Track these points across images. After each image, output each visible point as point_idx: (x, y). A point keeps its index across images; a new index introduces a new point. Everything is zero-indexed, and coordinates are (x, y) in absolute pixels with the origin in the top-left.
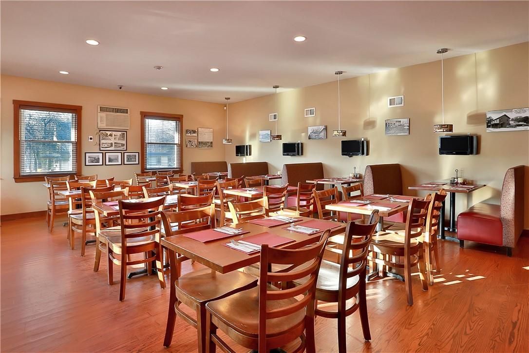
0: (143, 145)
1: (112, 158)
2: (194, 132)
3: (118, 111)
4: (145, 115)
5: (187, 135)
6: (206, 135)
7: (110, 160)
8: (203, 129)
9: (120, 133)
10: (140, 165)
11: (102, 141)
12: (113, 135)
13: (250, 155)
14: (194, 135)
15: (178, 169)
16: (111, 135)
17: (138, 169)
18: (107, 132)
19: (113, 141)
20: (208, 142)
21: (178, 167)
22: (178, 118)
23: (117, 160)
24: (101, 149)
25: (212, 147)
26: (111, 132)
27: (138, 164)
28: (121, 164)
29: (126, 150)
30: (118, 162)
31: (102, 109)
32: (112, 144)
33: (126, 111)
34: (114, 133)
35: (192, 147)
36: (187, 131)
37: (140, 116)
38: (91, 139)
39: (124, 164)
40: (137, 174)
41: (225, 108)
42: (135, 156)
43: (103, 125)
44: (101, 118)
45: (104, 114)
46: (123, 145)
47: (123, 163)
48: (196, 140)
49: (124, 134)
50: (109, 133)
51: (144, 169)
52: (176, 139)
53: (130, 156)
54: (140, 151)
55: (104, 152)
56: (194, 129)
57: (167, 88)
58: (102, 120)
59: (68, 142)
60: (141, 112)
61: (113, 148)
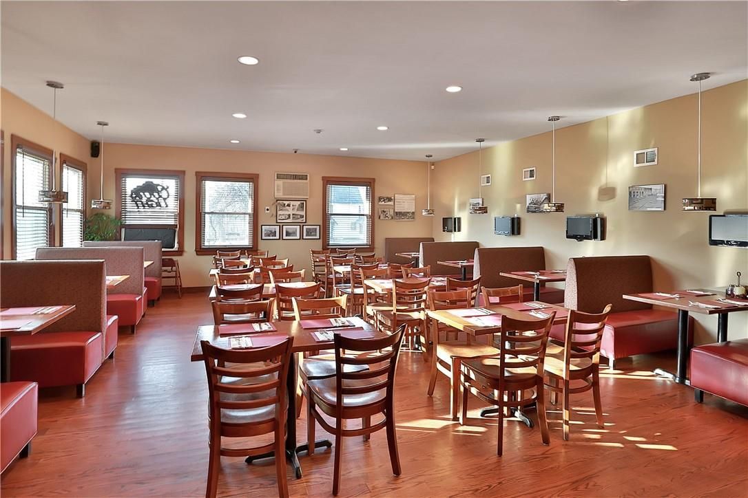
0: (326, 217)
1: (290, 231)
2: (390, 199)
3: (295, 177)
4: (328, 181)
5: (380, 203)
6: (405, 203)
7: (288, 234)
8: (401, 196)
9: (299, 202)
10: (321, 240)
11: (279, 213)
12: (291, 206)
13: (459, 230)
14: (389, 203)
15: (368, 246)
16: (289, 205)
17: (318, 246)
18: (285, 202)
19: (291, 212)
20: (408, 213)
21: (368, 243)
22: (369, 183)
23: (294, 233)
24: (278, 221)
25: (414, 218)
26: (288, 202)
27: (319, 239)
28: (300, 239)
29: (306, 222)
30: (296, 236)
31: (280, 176)
32: (289, 215)
33: (304, 177)
34: (292, 203)
36: (380, 199)
37: (321, 182)
38: (268, 210)
39: (303, 239)
40: (313, 251)
41: (433, 167)
42: (316, 229)
43: (279, 195)
44: (278, 186)
45: (280, 182)
46: (302, 217)
47: (301, 237)
48: (392, 210)
49: (304, 204)
50: (286, 203)
51: (326, 246)
52: (366, 208)
53: (310, 229)
54: (321, 224)
55: (281, 224)
56: (389, 196)
57: (346, 149)
58: (279, 188)
59: (245, 214)
60: (323, 177)
61: (290, 220)
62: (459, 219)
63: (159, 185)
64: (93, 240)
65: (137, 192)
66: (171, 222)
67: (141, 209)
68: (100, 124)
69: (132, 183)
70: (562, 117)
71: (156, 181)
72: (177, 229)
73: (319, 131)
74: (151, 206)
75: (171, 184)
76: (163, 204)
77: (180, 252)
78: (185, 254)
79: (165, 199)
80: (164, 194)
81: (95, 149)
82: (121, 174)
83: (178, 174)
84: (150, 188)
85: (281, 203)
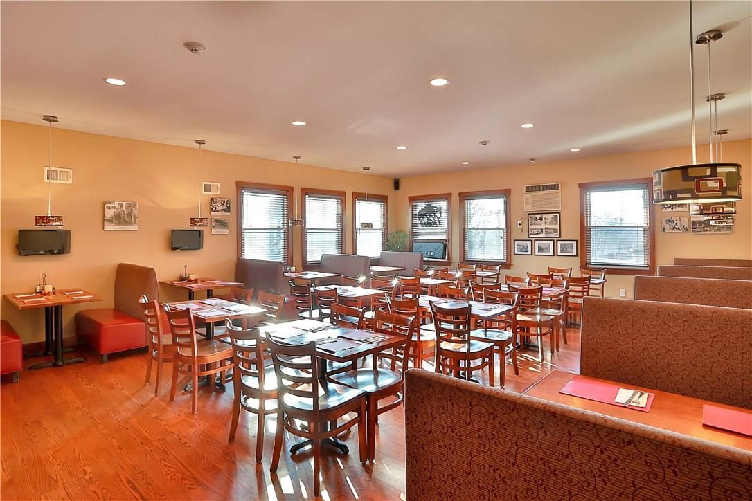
0: (584, 230)
1: (543, 247)
3: (545, 188)
4: (586, 188)
7: (540, 249)
9: (552, 215)
10: (579, 258)
11: (531, 227)
12: (544, 219)
14: (681, 209)
15: (648, 269)
16: (541, 219)
18: (536, 216)
19: (543, 226)
21: (646, 264)
22: (645, 184)
23: (548, 249)
24: (530, 236)
26: (540, 215)
27: (577, 256)
28: (554, 255)
29: (560, 237)
30: (550, 252)
31: (528, 189)
32: (542, 229)
33: (555, 187)
34: (544, 216)
35: (677, 231)
37: (577, 190)
38: (520, 224)
39: (557, 255)
42: (573, 245)
43: (529, 208)
44: (527, 199)
45: (529, 195)
46: (556, 230)
49: (557, 217)
50: (538, 216)
51: (585, 265)
52: (640, 217)
53: (565, 245)
54: (579, 239)
55: (533, 239)
57: (578, 149)
58: (528, 202)
59: (498, 229)
60: (579, 184)
61: (543, 235)
63: (435, 207)
65: (422, 214)
66: (444, 237)
67: (424, 227)
68: (364, 169)
69: (421, 206)
71: (434, 204)
72: (446, 243)
73: (484, 143)
74: (429, 224)
75: (443, 205)
76: (437, 222)
77: (449, 263)
78: (452, 264)
79: (438, 219)
80: (438, 214)
81: (397, 184)
83: (447, 197)
84: (430, 211)
85: (533, 217)
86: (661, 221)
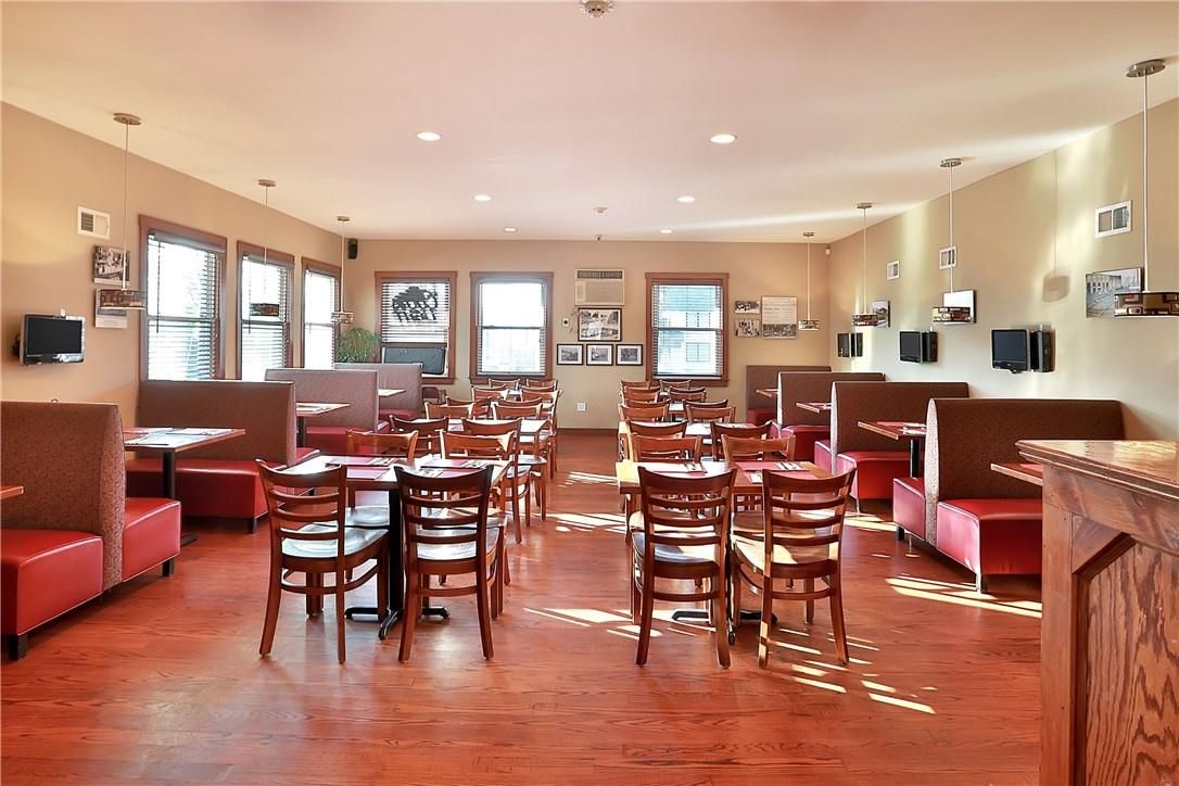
0: (651, 332)
1: (597, 353)
2: (754, 305)
3: (604, 275)
4: (655, 279)
5: (738, 311)
6: (779, 311)
7: (594, 357)
8: (772, 299)
9: (611, 311)
10: (644, 367)
11: (582, 327)
12: (599, 316)
13: (860, 354)
14: (753, 311)
15: (718, 378)
16: (596, 316)
17: (638, 375)
18: (590, 311)
19: (599, 326)
20: (785, 326)
21: (718, 373)
22: (719, 280)
23: (604, 356)
24: (581, 339)
25: (794, 334)
26: (595, 311)
27: (641, 365)
28: (612, 365)
29: (621, 341)
30: (607, 360)
31: (581, 275)
32: (597, 330)
33: (618, 275)
34: (601, 312)
35: (749, 335)
36: (737, 305)
37: (643, 281)
38: (565, 322)
39: (617, 364)
41: (828, 251)
42: (636, 350)
43: (582, 301)
44: (579, 288)
45: (582, 283)
46: (615, 332)
47: (614, 363)
48: (758, 322)
49: (618, 313)
50: (593, 312)
51: (652, 374)
52: (715, 319)
53: (626, 350)
54: (644, 343)
55: (585, 343)
56: (752, 300)
57: (670, 232)
58: (581, 293)
59: (534, 328)
60: (646, 274)
61: (598, 338)
62: (860, 335)
63: (425, 291)
64: (345, 362)
65: (401, 301)
66: (440, 339)
67: (405, 322)
68: (340, 219)
69: (397, 289)
70: (964, 159)
71: (422, 286)
72: (447, 349)
73: (601, 210)
74: (415, 319)
75: (441, 289)
76: (430, 316)
77: (451, 380)
78: (456, 382)
79: (431, 310)
80: (431, 302)
81: (353, 248)
82: (384, 278)
83: (449, 278)
84: (415, 295)
85: (583, 313)
86: (734, 323)
